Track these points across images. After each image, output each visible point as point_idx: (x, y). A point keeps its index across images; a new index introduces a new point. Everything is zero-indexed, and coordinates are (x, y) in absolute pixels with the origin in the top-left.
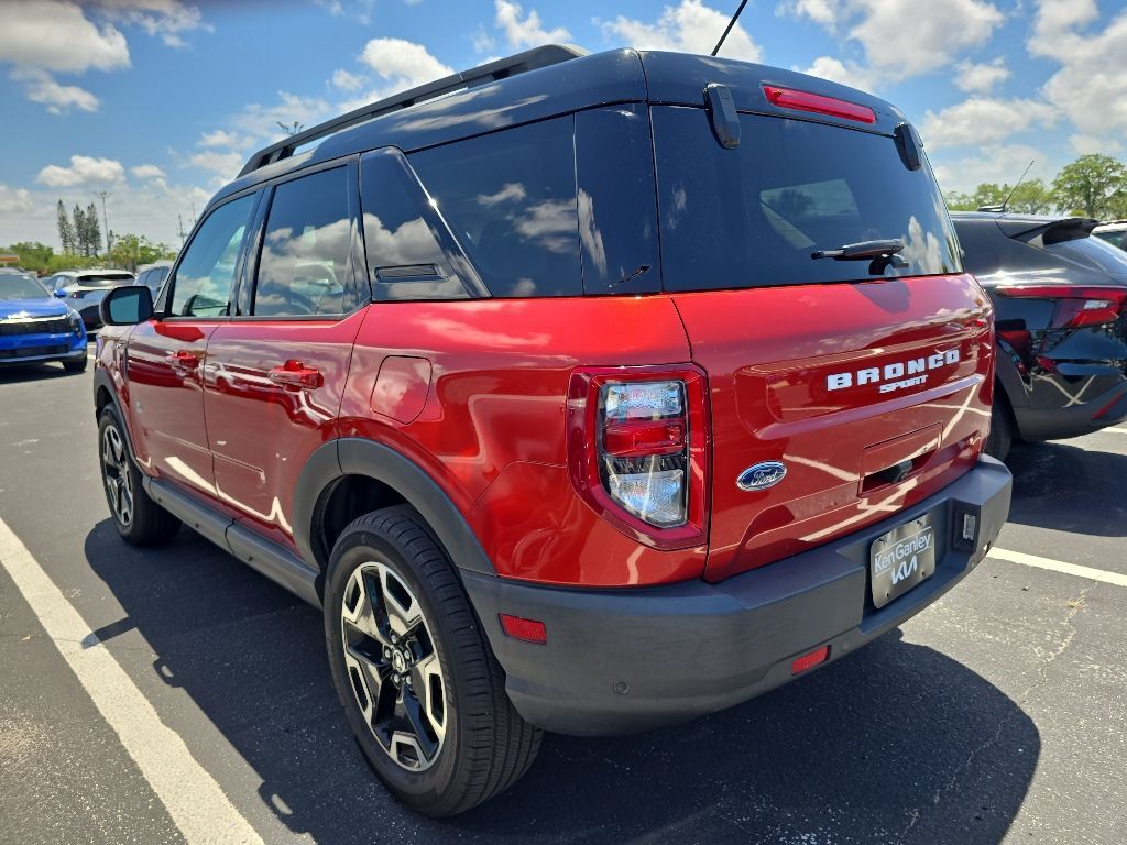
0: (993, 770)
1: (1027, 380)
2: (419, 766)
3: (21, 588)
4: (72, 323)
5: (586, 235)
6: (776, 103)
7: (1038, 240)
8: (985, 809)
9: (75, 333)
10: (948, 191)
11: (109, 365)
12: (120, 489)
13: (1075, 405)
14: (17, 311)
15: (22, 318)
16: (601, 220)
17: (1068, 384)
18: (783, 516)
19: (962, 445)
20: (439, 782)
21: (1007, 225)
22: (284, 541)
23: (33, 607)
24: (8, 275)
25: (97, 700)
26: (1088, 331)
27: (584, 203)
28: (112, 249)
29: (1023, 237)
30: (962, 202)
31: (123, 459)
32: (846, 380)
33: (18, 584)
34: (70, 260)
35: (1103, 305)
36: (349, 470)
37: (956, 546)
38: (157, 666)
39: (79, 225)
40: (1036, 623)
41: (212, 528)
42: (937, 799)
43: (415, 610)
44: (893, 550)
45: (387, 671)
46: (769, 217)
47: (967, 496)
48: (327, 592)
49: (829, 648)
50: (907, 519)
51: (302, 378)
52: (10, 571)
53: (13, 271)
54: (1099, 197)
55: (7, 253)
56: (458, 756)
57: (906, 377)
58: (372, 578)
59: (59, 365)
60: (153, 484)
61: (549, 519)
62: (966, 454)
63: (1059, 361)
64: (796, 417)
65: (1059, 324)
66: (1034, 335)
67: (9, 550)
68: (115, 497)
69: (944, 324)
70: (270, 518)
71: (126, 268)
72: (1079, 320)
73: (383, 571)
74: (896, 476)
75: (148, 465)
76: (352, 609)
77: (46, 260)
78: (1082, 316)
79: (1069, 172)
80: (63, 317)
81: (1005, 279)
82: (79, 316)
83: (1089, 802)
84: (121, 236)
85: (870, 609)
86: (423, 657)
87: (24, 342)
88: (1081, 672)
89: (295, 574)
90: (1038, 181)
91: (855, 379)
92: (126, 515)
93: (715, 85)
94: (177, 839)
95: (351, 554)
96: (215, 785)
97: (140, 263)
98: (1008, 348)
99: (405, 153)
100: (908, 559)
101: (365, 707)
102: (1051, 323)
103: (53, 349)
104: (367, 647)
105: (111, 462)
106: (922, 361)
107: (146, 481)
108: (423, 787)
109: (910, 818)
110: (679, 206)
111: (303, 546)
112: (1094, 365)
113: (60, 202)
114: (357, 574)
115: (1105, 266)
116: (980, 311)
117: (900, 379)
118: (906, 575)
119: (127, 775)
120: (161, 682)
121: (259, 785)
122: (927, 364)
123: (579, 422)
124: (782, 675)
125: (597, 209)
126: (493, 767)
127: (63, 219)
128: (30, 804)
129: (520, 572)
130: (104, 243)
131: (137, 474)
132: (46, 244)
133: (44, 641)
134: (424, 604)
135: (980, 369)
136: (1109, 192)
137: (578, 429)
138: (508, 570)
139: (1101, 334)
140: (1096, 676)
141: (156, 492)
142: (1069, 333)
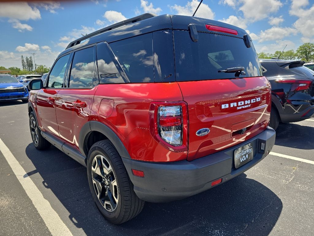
0: (269, 213)
1: (283, 106)
2: (111, 210)
3: (8, 161)
4: (24, 89)
5: (156, 65)
6: (209, 29)
7: (287, 67)
8: (266, 224)
9: (25, 92)
10: (267, 53)
11: (31, 101)
12: (35, 135)
13: (297, 113)
14: (10, 86)
15: (11, 88)
16: (160, 61)
17: (294, 107)
18: (210, 143)
19: (262, 124)
20: (116, 215)
21: (279, 63)
22: (77, 149)
23: (11, 166)
24: (7, 76)
25: (27, 192)
26: (301, 92)
27: (156, 57)
28: (36, 69)
29: (283, 66)
30: (271, 56)
31: (36, 126)
32: (227, 106)
33: (7, 160)
34: (25, 72)
35: (305, 85)
36: (93, 130)
37: (259, 151)
38: (43, 183)
39: (27, 62)
40: (284, 173)
41: (58, 145)
42: (253, 221)
43: (110, 168)
44: (241, 152)
45: (103, 184)
46: (210, 61)
47: (262, 138)
48: (88, 163)
49: (222, 179)
50: (245, 144)
51: (81, 105)
52: (5, 157)
53: (9, 75)
54: (309, 55)
55: (8, 70)
56: (121, 207)
57: (245, 105)
58: (99, 159)
59: (21, 101)
60: (43, 133)
61: (145, 144)
62: (263, 126)
63: (292, 101)
64: (216, 115)
65: (292, 90)
66: (286, 93)
67: (5, 151)
68: (34, 136)
69: (258, 90)
70: (73, 143)
71: (40, 74)
72: (298, 89)
73: (102, 157)
74: (242, 132)
75: (42, 128)
76: (94, 168)
77: (18, 72)
78: (299, 88)
79: (301, 48)
80: (22, 88)
81: (279, 78)
82: (26, 87)
83: (295, 222)
84: (39, 65)
85: (234, 168)
86: (113, 181)
87: (11, 94)
88: (296, 187)
89: (80, 158)
90: (292, 50)
91: (230, 105)
92: (37, 142)
93: (191, 24)
94: (46, 229)
95: (94, 153)
96: (57, 215)
97: (44, 73)
98: (278, 97)
99: (108, 43)
100: (245, 155)
101: (98, 194)
102: (290, 90)
103: (19, 96)
104: (99, 178)
105: (33, 127)
106: (249, 101)
107: (42, 132)
108: (112, 216)
109: (245, 226)
110: (182, 58)
111: (82, 150)
112: (302, 102)
113: (22, 56)
114: (95, 158)
115: (306, 74)
116: (268, 87)
117: (243, 106)
118: (245, 159)
119: (34, 212)
120: (44, 187)
121: (69, 215)
122: (251, 101)
123: (153, 117)
124: (209, 186)
125: (159, 59)
126: (131, 211)
127: (23, 60)
128: (7, 219)
129: (138, 158)
130: (34, 67)
131: (39, 131)
132: (18, 68)
133: (14, 175)
134: (113, 166)
135: (267, 103)
136: (312, 53)
137: (152, 119)
138: (136, 157)
139: (304, 93)
140: (300, 188)
141: (44, 136)
142: (295, 93)
